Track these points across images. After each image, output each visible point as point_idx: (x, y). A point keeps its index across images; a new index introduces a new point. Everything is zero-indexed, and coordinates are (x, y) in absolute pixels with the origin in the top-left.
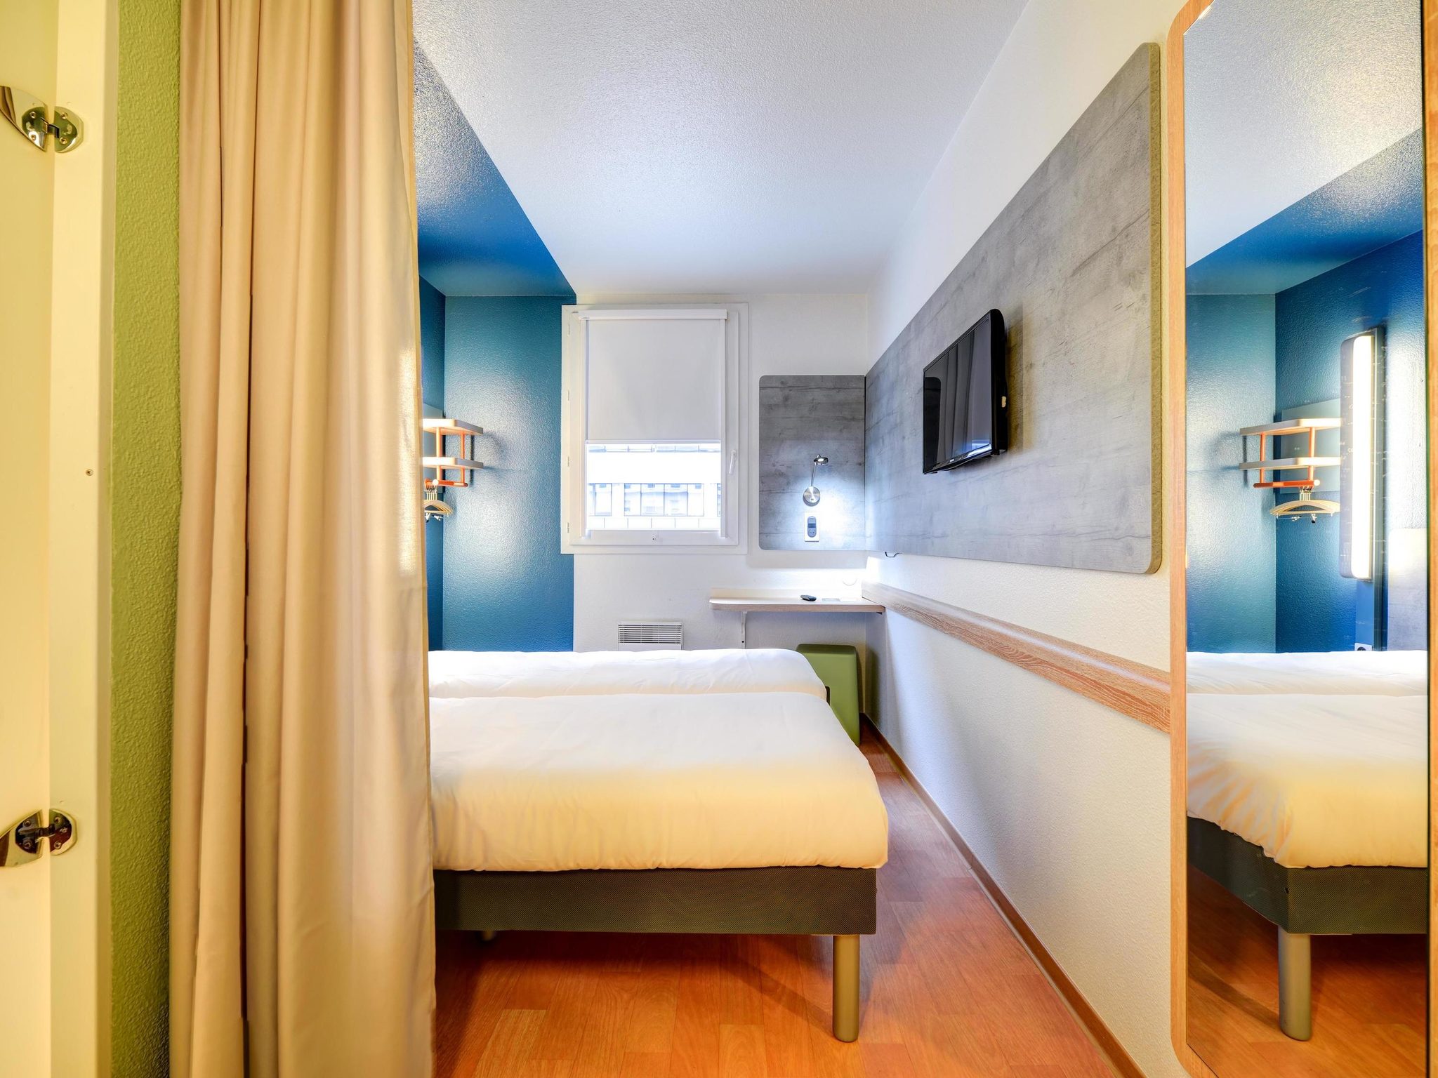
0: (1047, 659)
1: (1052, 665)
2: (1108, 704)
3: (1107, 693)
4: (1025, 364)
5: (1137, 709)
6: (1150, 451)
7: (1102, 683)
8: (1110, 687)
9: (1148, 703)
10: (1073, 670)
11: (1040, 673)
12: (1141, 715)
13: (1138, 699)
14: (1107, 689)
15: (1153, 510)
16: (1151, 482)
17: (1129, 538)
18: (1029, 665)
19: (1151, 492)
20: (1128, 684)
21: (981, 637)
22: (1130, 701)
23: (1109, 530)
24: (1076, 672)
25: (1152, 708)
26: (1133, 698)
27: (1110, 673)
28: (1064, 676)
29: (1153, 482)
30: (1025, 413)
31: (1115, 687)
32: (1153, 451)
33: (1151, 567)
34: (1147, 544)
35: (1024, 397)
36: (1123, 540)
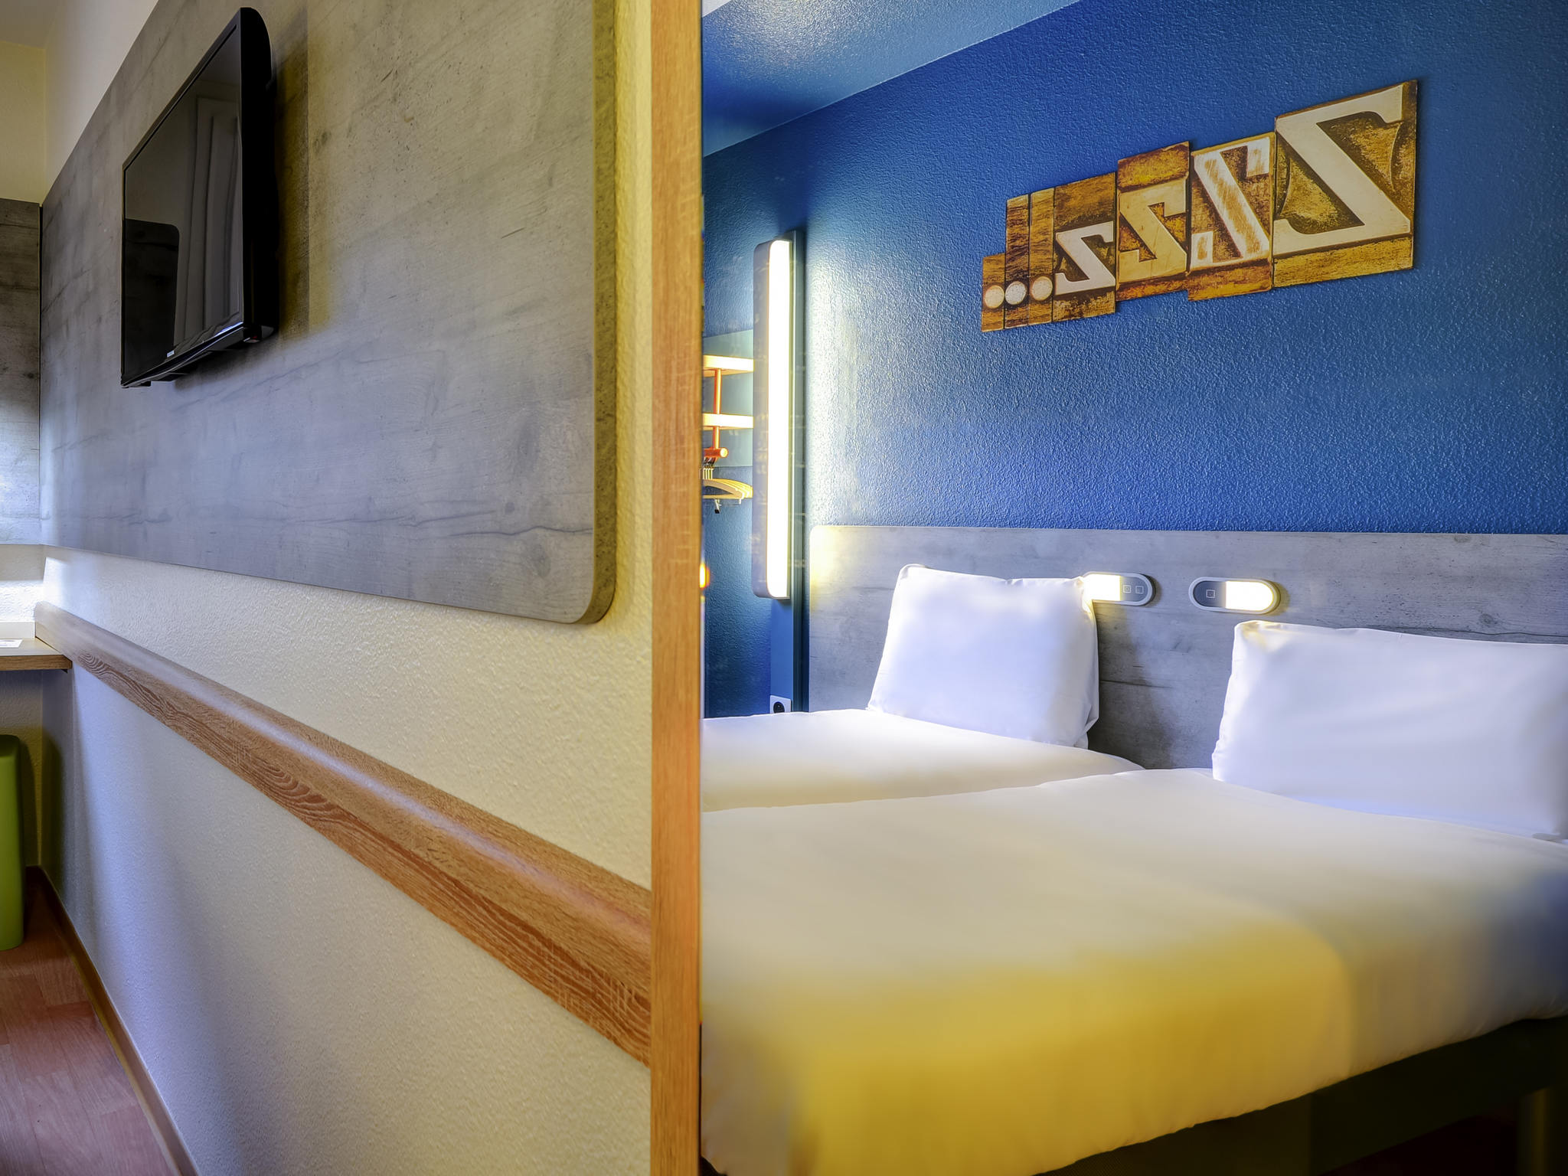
0: (354, 811)
1: (363, 825)
2: (488, 945)
3: (485, 917)
4: (312, 135)
5: (556, 972)
6: (593, 310)
7: (475, 890)
8: (490, 902)
9: (583, 964)
10: (410, 846)
11: (340, 840)
12: (566, 992)
13: (560, 949)
14: (485, 908)
15: (598, 462)
16: (594, 389)
17: (540, 532)
18: (319, 819)
19: (593, 414)
20: (536, 906)
21: (228, 742)
22: (539, 950)
23: (492, 512)
24: (416, 851)
25: (594, 979)
26: (548, 943)
27: (493, 869)
28: (390, 858)
29: (598, 389)
30: (311, 245)
31: (504, 906)
32: (598, 310)
33: (592, 607)
34: (584, 549)
35: (311, 211)
36: (523, 535)
